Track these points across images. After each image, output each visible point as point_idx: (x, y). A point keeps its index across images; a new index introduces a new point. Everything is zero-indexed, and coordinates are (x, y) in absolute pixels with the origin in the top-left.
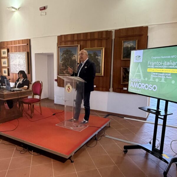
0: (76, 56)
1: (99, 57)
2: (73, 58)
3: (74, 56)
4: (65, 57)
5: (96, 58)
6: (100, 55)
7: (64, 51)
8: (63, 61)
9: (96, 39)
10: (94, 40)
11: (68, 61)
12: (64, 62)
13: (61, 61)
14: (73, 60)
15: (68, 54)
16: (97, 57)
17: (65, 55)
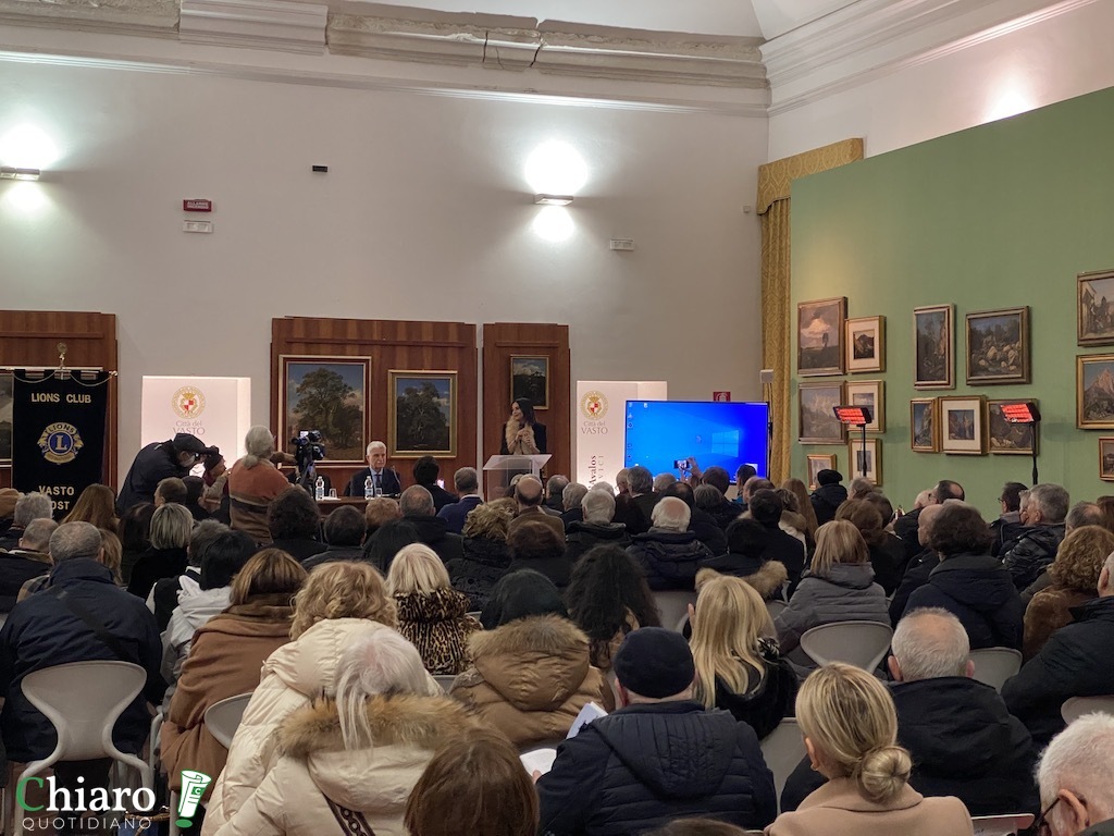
0: (358, 394)
1: (443, 401)
2: (348, 401)
3: (353, 395)
4: (311, 396)
5: (433, 403)
6: (446, 393)
7: (307, 376)
8: (306, 412)
9: (427, 345)
10: (420, 345)
11: (328, 413)
12: (307, 416)
13: (297, 412)
14: (349, 407)
15: (324, 385)
16: (435, 399)
17: (314, 391)
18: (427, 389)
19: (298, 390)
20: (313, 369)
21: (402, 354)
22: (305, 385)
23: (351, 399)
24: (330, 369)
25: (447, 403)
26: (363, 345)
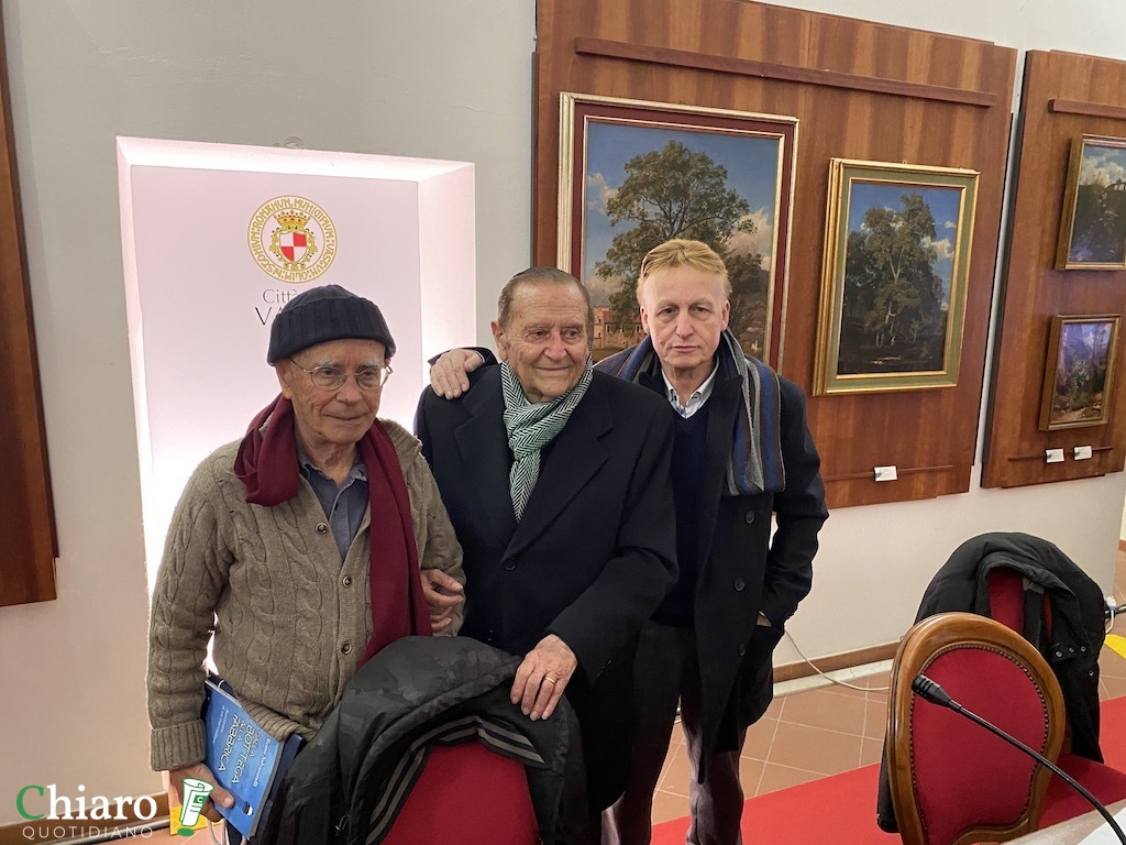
1: (942, 245)
3: (748, 227)
5: (922, 253)
6: (949, 225)
7: (637, 164)
9: (915, 95)
10: (900, 95)
13: (606, 272)
15: (680, 192)
16: (926, 241)
17: (653, 211)
18: (912, 213)
19: (612, 208)
20: (652, 142)
21: (860, 113)
22: (631, 191)
23: (744, 235)
24: (695, 147)
25: (949, 251)
26: (776, 80)
